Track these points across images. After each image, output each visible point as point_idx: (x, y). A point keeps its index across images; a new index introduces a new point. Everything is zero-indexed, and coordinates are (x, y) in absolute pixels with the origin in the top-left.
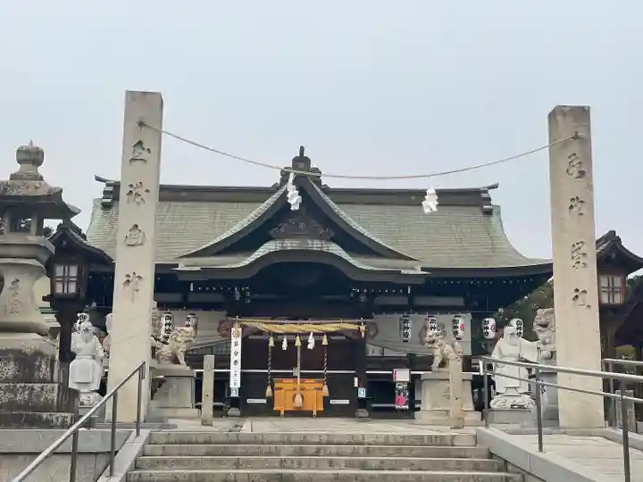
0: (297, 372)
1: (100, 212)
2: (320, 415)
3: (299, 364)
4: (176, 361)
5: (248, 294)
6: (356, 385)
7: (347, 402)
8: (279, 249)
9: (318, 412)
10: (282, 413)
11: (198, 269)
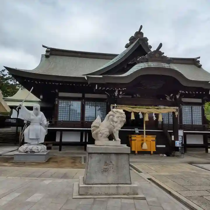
1: (44, 58)
5: (121, 93)
6: (173, 139)
7: (164, 146)
9: (154, 152)
10: (136, 152)
11: (102, 76)
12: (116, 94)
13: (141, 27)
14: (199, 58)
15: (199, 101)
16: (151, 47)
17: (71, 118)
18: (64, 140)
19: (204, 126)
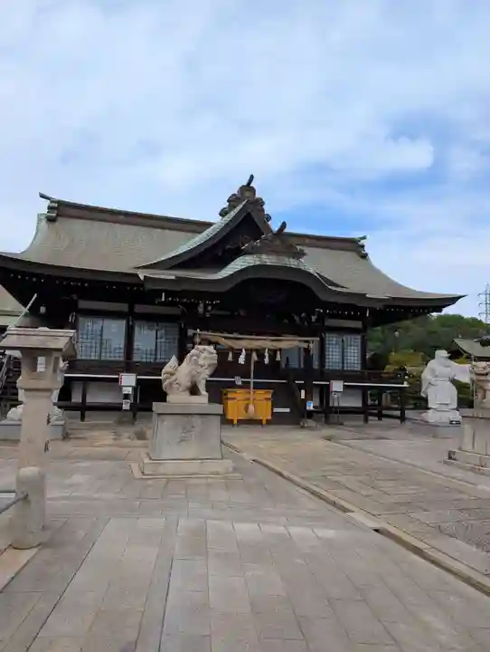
2: (268, 422)
3: (252, 375)
5: (210, 308)
6: (303, 397)
7: (288, 410)
8: (258, 263)
9: (267, 421)
10: (235, 422)
11: (173, 278)
12: (201, 310)
13: (252, 177)
14: (364, 238)
15: (358, 324)
16: (269, 218)
17: (103, 354)
18: (89, 400)
19: (363, 373)
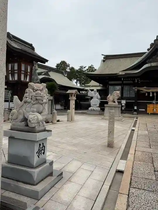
0: (154, 102)
1: (102, 62)
3: (155, 100)
4: (114, 102)
5: (139, 80)
10: (150, 114)
11: (124, 74)
12: (136, 81)
